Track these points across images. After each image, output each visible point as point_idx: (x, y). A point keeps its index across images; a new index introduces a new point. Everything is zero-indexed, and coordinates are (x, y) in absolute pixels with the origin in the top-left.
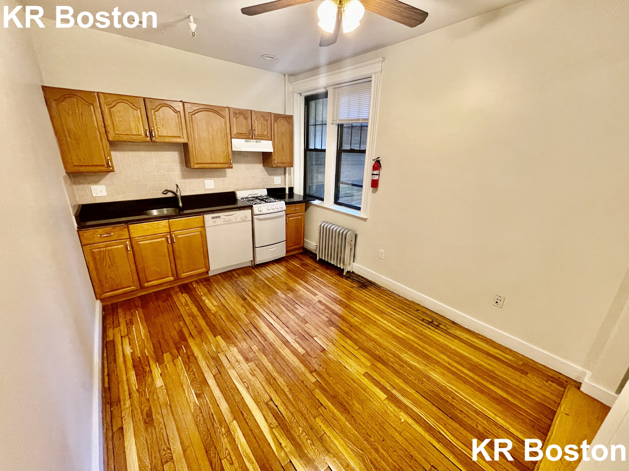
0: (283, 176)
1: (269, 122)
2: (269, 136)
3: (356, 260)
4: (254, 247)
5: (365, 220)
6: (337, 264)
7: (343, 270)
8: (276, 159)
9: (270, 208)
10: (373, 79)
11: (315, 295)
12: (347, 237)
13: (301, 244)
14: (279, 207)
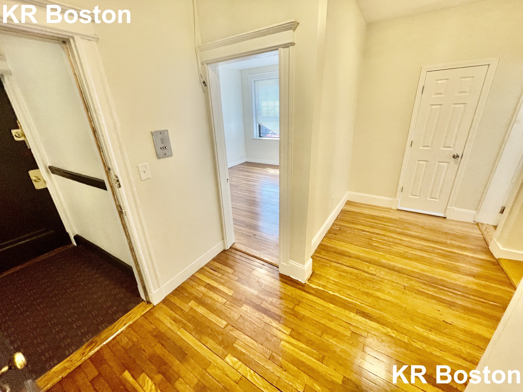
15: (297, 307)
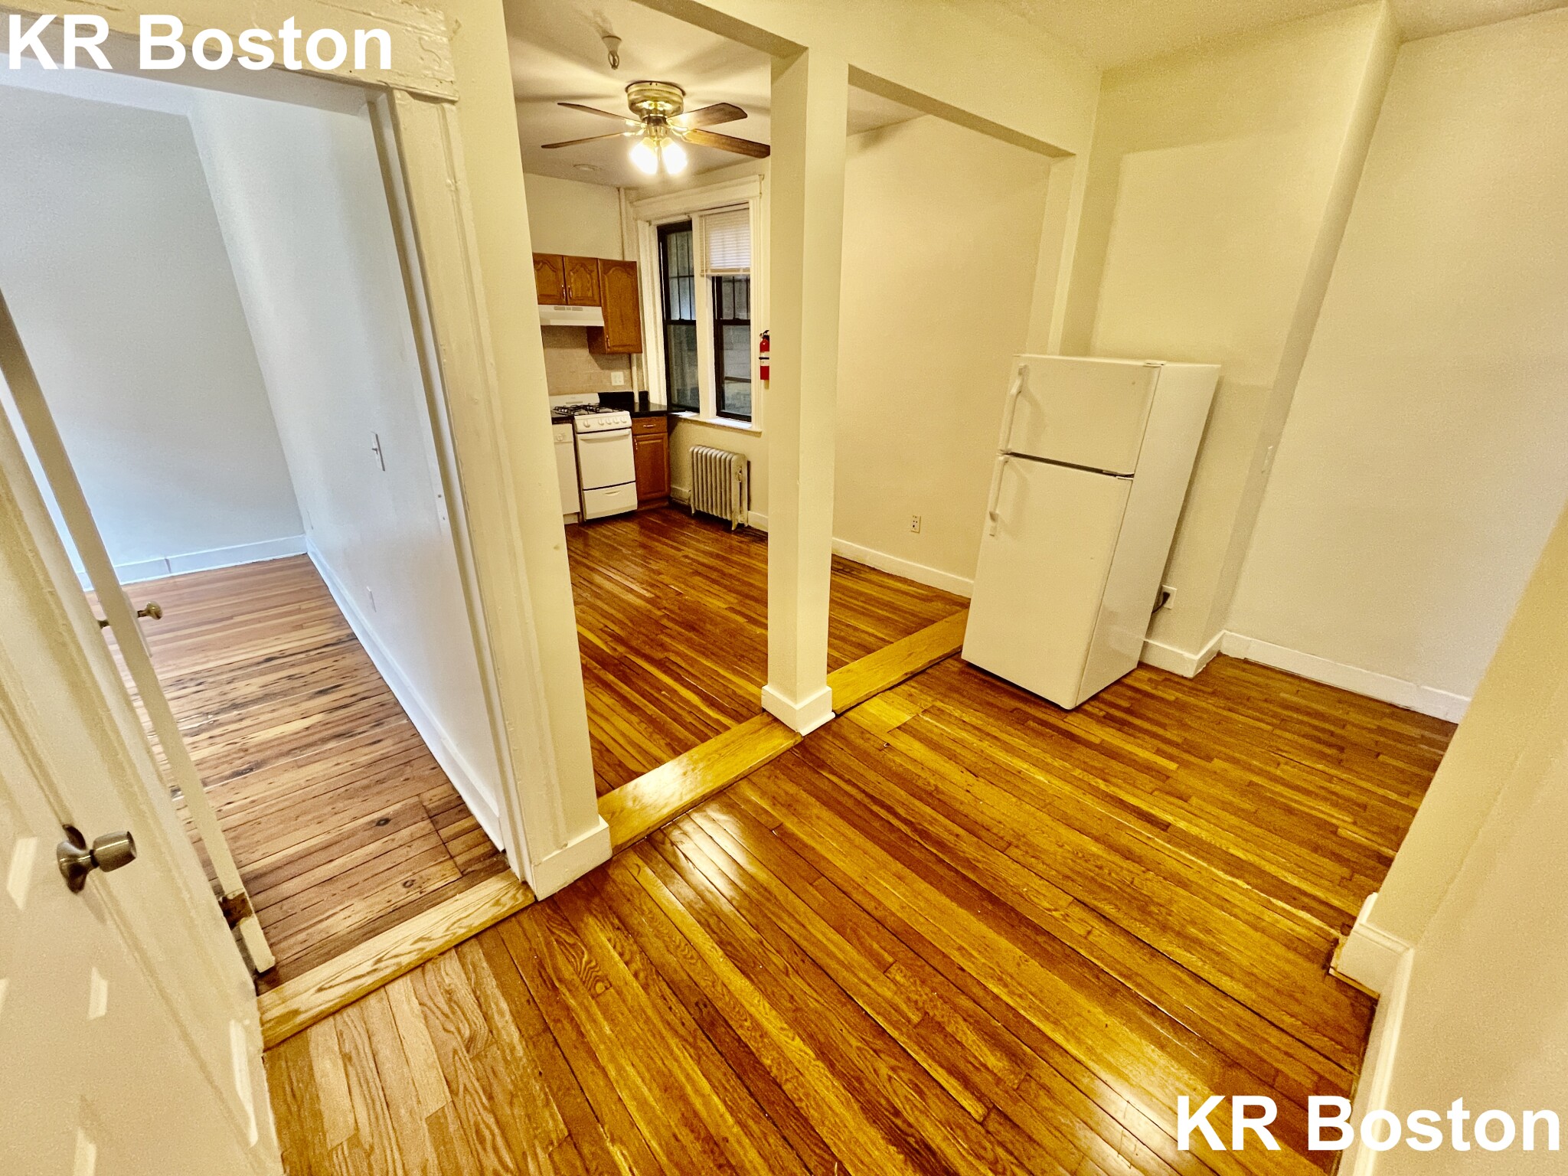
0: (627, 372)
1: (594, 274)
2: (596, 298)
3: (752, 507)
4: (581, 490)
5: (758, 434)
6: (721, 514)
7: (730, 523)
8: (610, 341)
9: (604, 422)
10: (751, 205)
11: (679, 550)
12: (732, 464)
13: (664, 490)
14: (619, 420)
15: (1347, 876)
